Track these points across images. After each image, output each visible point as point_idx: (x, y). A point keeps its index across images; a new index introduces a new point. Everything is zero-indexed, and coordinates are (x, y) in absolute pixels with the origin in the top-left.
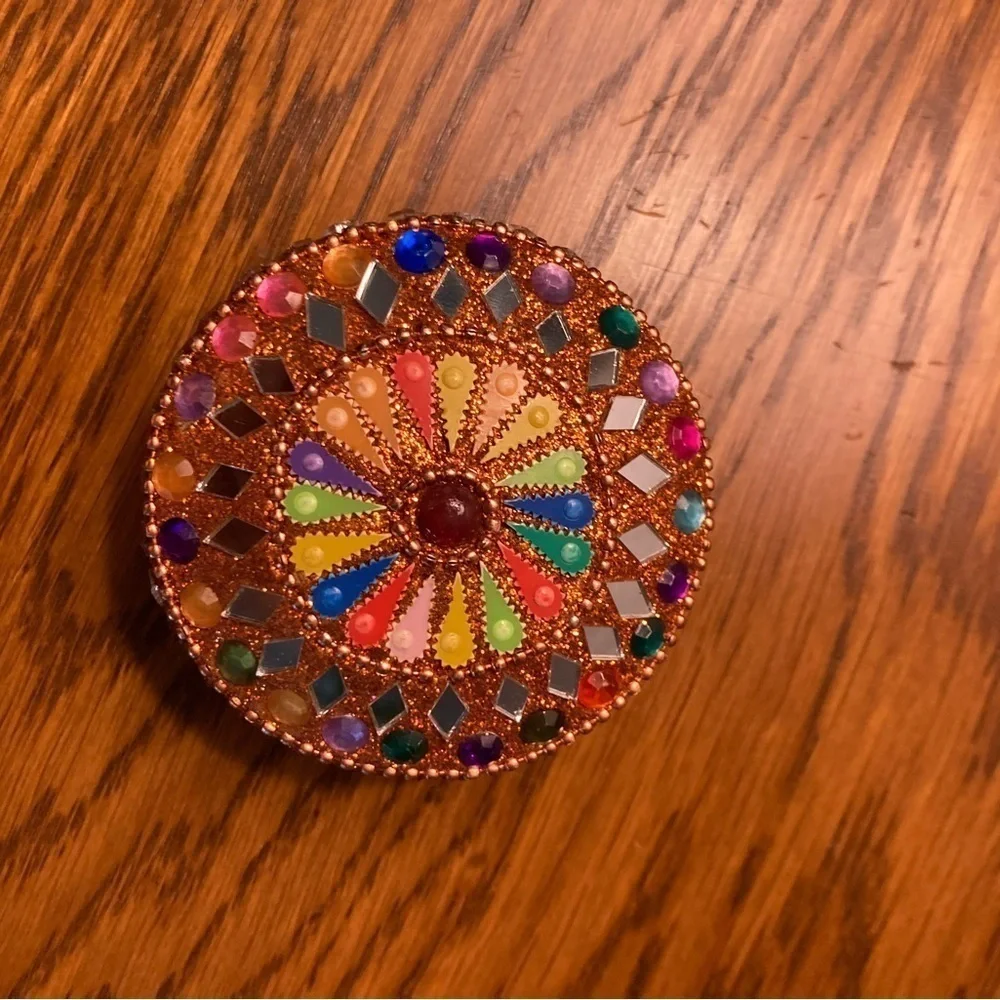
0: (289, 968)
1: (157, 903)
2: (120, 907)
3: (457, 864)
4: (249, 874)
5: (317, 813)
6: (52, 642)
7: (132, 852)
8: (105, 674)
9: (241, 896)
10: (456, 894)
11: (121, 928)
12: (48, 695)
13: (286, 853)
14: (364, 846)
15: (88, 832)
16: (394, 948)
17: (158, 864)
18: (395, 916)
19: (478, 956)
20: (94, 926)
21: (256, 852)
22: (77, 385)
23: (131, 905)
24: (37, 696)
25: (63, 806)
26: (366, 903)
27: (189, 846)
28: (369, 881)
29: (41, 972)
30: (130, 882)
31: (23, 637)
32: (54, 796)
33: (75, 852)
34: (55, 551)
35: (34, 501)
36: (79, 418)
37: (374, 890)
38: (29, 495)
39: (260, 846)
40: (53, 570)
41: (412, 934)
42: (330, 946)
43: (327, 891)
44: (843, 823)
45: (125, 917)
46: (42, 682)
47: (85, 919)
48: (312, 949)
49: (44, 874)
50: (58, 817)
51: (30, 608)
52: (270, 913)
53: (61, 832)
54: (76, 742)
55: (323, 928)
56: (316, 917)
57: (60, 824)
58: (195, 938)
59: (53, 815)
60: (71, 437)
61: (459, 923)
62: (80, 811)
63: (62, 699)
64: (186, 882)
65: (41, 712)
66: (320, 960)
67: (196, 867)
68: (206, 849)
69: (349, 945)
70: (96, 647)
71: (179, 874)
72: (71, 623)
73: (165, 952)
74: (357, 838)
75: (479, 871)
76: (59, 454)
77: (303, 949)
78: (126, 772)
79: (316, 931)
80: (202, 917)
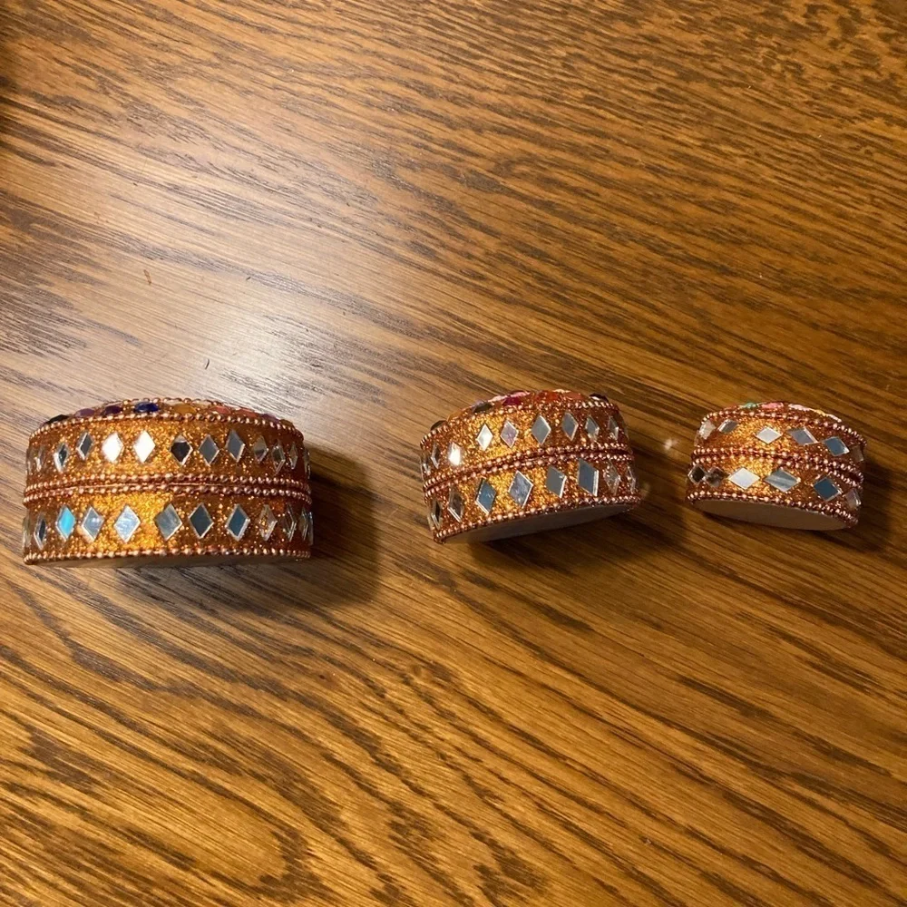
0: (471, 772)
1: (432, 840)
2: (434, 859)
3: (418, 681)
4: (419, 792)
5: (388, 755)
6: (296, 887)
7: (405, 852)
8: (313, 861)
9: (431, 796)
10: (433, 682)
11: (444, 858)
12: (322, 890)
13: (408, 772)
14: (405, 731)
15: (392, 873)
16: (461, 716)
17: (411, 838)
18: (444, 715)
19: (468, 671)
20: (443, 873)
21: (406, 787)
22: (170, 870)
23: (433, 853)
24: (322, 896)
25: (380, 886)
26: (436, 730)
27: (402, 822)
28: (424, 728)
29: (466, 900)
30: (420, 853)
31: (294, 902)
32: (374, 889)
33: (403, 880)
34: (250, 884)
35: (226, 893)
36: (186, 869)
37: (429, 726)
38: (222, 896)
39: (404, 785)
40: (260, 885)
41: (454, 706)
42: (458, 749)
43: (428, 751)
44: (404, 473)
45: (438, 856)
46: (316, 893)
47: (439, 877)
48: (460, 760)
49: (414, 897)
50: (385, 888)
51: (279, 898)
52: (440, 782)
53: (393, 887)
54: (348, 878)
55: (449, 754)
56: (443, 757)
57: (388, 888)
58: (451, 821)
59: (384, 892)
60: (195, 874)
61: (449, 681)
62: (383, 877)
63: (325, 883)
64: (421, 824)
65: (331, 895)
66: (466, 755)
67: (413, 818)
68: (405, 813)
69: (458, 740)
70: (299, 866)
71: (416, 828)
72: (286, 877)
73: (457, 836)
74: (401, 734)
75: (423, 670)
76: (203, 879)
77: (459, 764)
78: (362, 853)
79: (450, 757)
80: (440, 816)
